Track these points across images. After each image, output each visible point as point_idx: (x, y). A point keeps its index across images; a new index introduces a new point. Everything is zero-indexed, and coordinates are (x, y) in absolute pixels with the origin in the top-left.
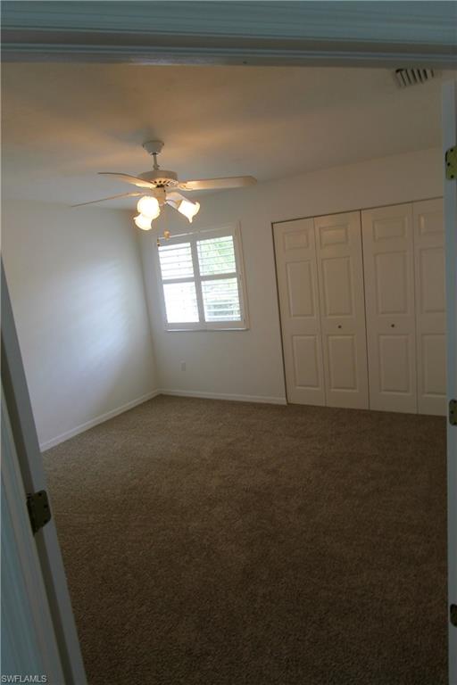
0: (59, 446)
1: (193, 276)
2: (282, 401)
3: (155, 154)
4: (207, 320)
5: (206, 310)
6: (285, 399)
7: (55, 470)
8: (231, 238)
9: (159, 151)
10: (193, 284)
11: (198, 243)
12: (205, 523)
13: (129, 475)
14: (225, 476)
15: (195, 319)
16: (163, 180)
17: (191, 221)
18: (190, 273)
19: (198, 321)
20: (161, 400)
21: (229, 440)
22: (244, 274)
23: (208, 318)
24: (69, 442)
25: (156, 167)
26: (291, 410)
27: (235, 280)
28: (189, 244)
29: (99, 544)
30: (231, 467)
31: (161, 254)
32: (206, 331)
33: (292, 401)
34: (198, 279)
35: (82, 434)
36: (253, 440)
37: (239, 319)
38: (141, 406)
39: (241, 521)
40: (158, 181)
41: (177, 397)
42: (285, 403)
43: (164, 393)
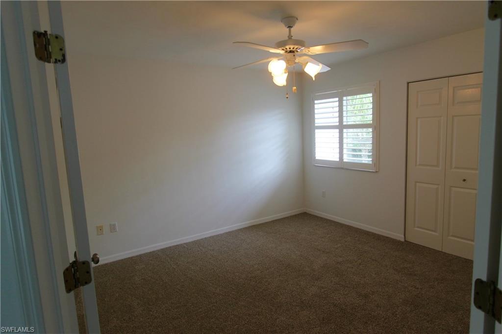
0: (224, 234)
1: (338, 124)
2: (400, 237)
3: (290, 27)
4: (345, 160)
5: (345, 151)
6: (403, 236)
7: (213, 250)
8: (370, 95)
9: (294, 25)
10: (337, 130)
11: (345, 98)
12: (291, 320)
13: (256, 266)
14: (323, 288)
15: (335, 158)
16: (292, 47)
17: (314, 79)
18: (335, 121)
19: (338, 160)
20: (304, 216)
21: (340, 259)
22: (378, 126)
23: (346, 159)
24: (230, 234)
25: (290, 37)
26: (407, 247)
27: (370, 130)
28: (337, 99)
29: (214, 310)
30: (331, 282)
31: (316, 106)
32: (342, 168)
33: (410, 239)
34: (341, 127)
35: (240, 230)
36: (360, 264)
37: (371, 163)
38: (287, 218)
39: (319, 328)
40: (288, 47)
41: (316, 217)
42: (403, 240)
43: (307, 212)
